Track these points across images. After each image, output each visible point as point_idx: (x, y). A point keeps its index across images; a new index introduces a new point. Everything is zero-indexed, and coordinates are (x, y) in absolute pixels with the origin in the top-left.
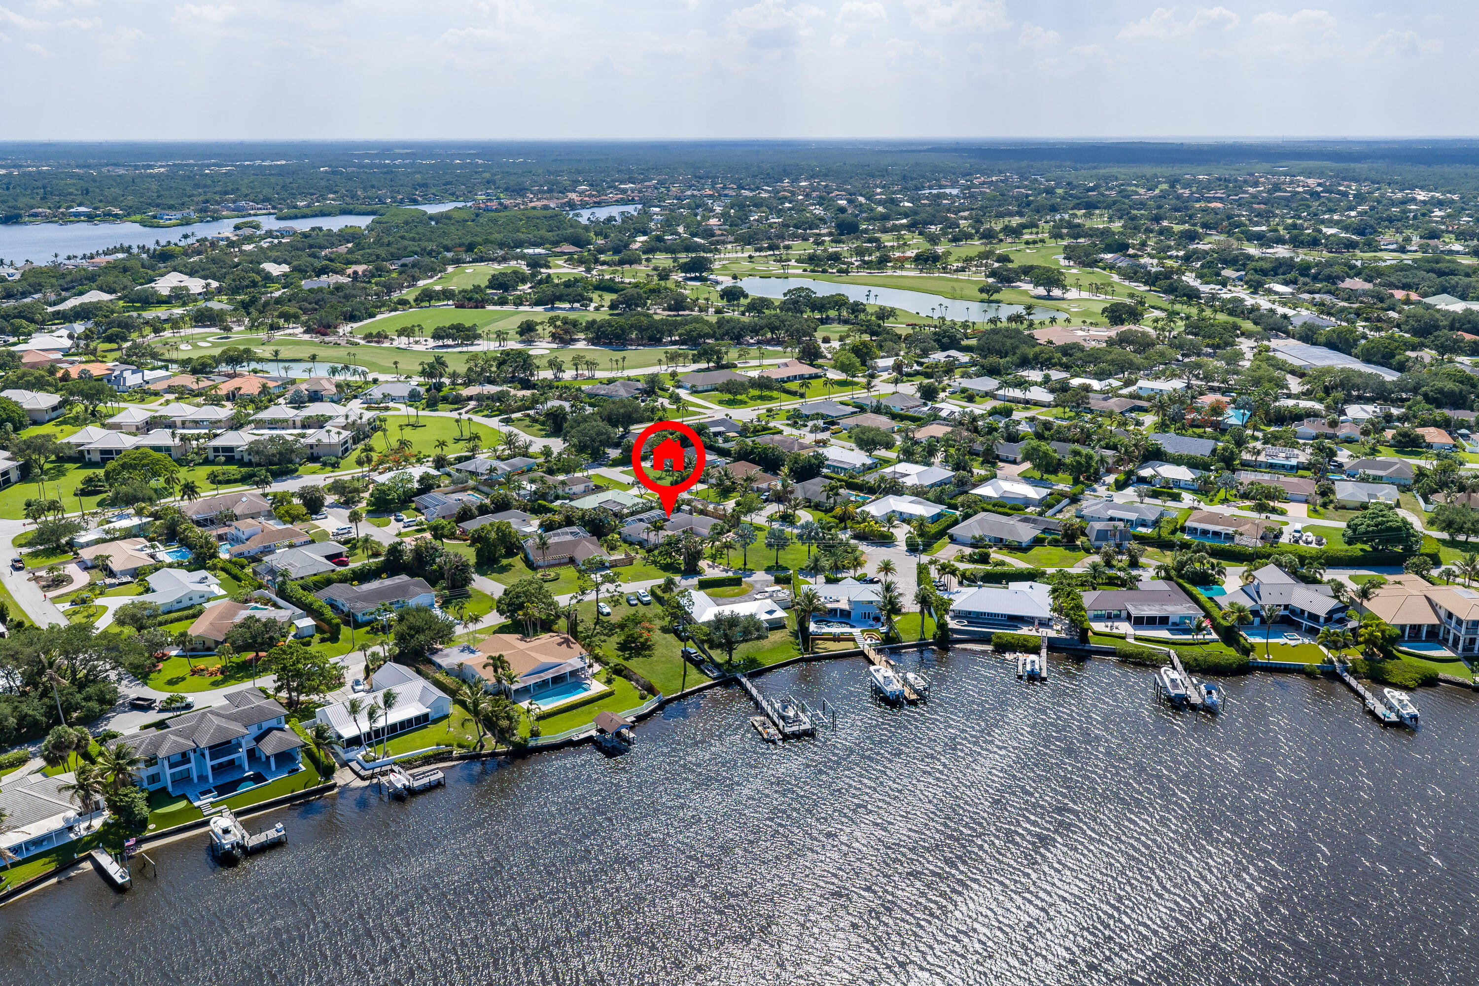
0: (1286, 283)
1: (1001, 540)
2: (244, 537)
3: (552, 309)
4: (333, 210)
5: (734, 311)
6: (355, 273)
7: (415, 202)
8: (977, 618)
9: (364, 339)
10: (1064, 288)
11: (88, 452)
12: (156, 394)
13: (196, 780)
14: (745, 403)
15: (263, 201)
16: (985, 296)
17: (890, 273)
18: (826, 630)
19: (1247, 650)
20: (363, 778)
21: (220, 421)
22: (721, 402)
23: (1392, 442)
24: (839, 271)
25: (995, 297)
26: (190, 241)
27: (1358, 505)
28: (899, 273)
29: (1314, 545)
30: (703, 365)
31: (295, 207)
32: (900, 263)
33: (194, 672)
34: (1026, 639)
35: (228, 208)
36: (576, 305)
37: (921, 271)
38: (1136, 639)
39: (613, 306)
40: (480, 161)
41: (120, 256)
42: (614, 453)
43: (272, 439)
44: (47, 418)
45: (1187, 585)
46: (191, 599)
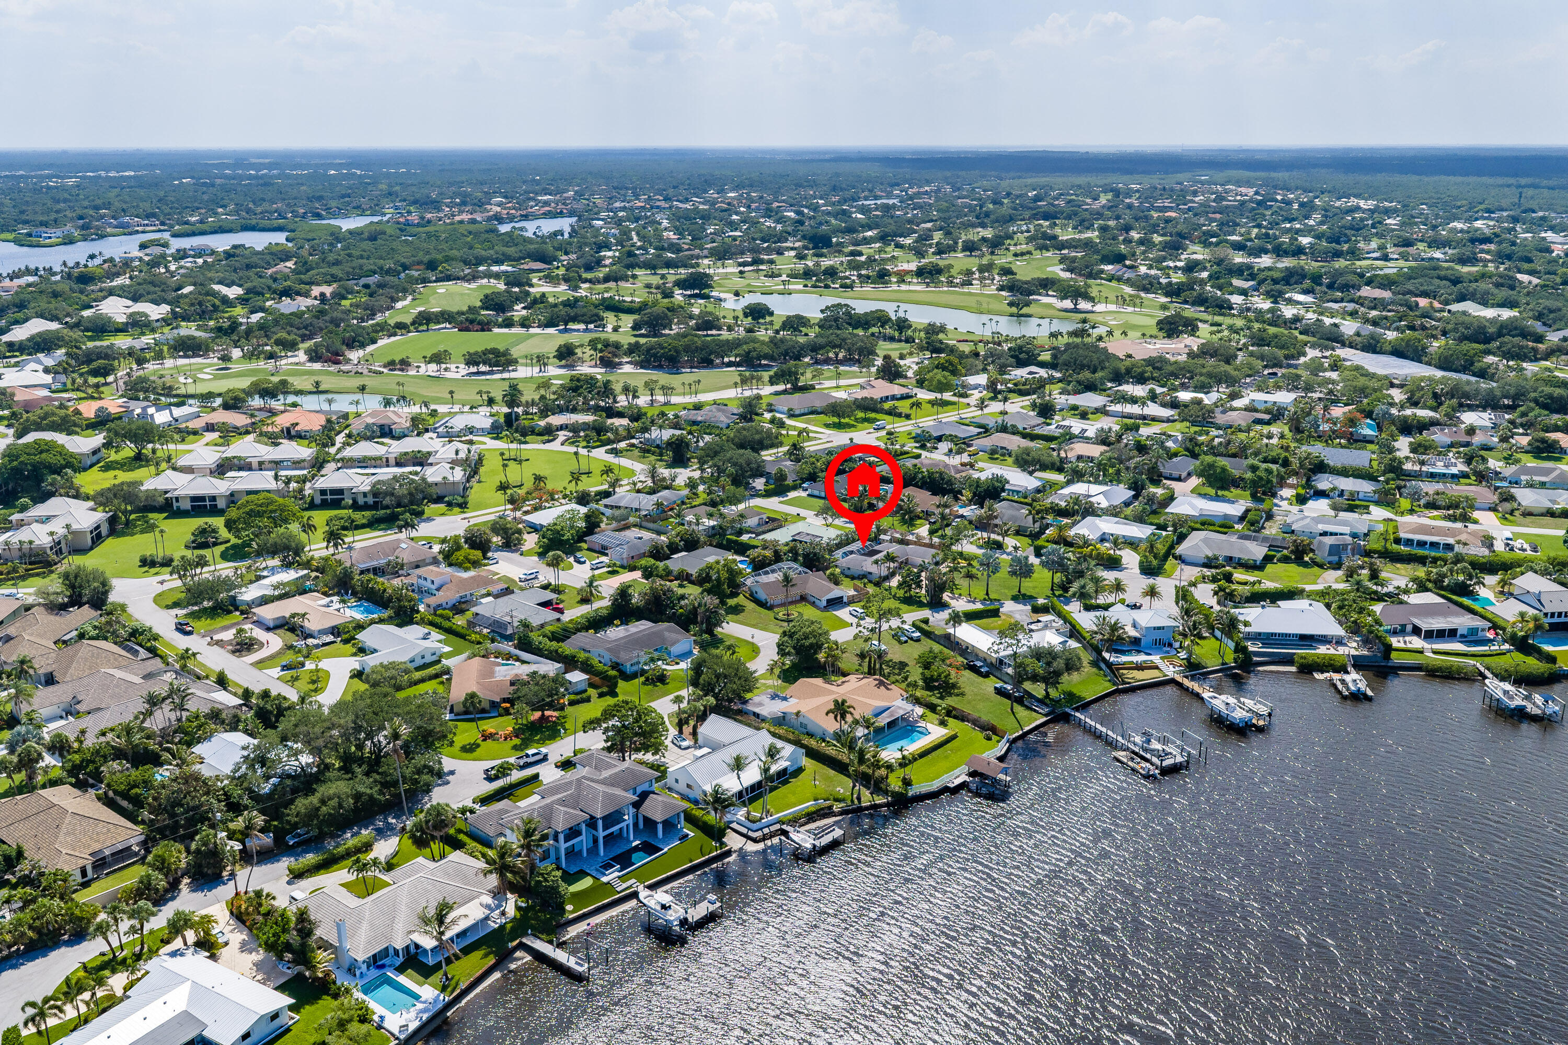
0: (1306, 292)
1: (1231, 558)
2: (434, 587)
3: (566, 330)
4: (233, 226)
5: (766, 329)
6: (322, 294)
7: (318, 216)
8: (1268, 639)
9: (385, 366)
10: (1091, 299)
11: (177, 499)
12: (195, 433)
13: (585, 854)
14: (853, 426)
15: (148, 217)
16: (1014, 310)
17: (895, 287)
18: (1124, 659)
19: (1551, 659)
20: (755, 841)
21: (304, 461)
22: (827, 426)
23: (1529, 448)
24: (841, 287)
25: (1025, 310)
26: (98, 261)
27: (1544, 511)
28: (904, 287)
29: (1529, 552)
30: (781, 387)
31: (187, 223)
32: (902, 277)
33: (486, 737)
34: (1331, 658)
35: (110, 225)
36: (591, 326)
37: (928, 285)
38: (1434, 652)
39: (636, 327)
40: (358, 172)
41: (31, 279)
42: (759, 483)
43: (395, 478)
44: (89, 463)
45: (1454, 597)
46: (423, 657)
